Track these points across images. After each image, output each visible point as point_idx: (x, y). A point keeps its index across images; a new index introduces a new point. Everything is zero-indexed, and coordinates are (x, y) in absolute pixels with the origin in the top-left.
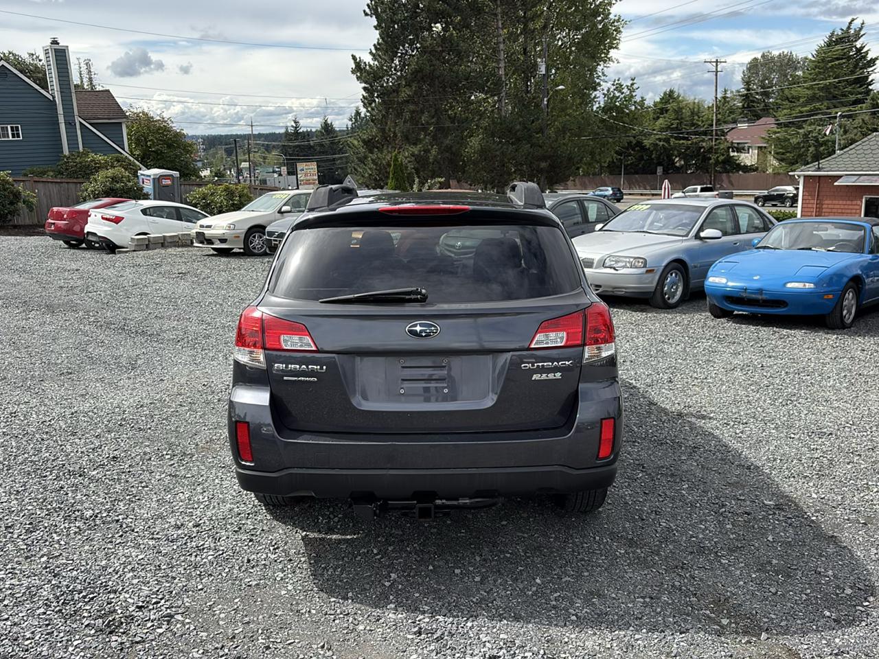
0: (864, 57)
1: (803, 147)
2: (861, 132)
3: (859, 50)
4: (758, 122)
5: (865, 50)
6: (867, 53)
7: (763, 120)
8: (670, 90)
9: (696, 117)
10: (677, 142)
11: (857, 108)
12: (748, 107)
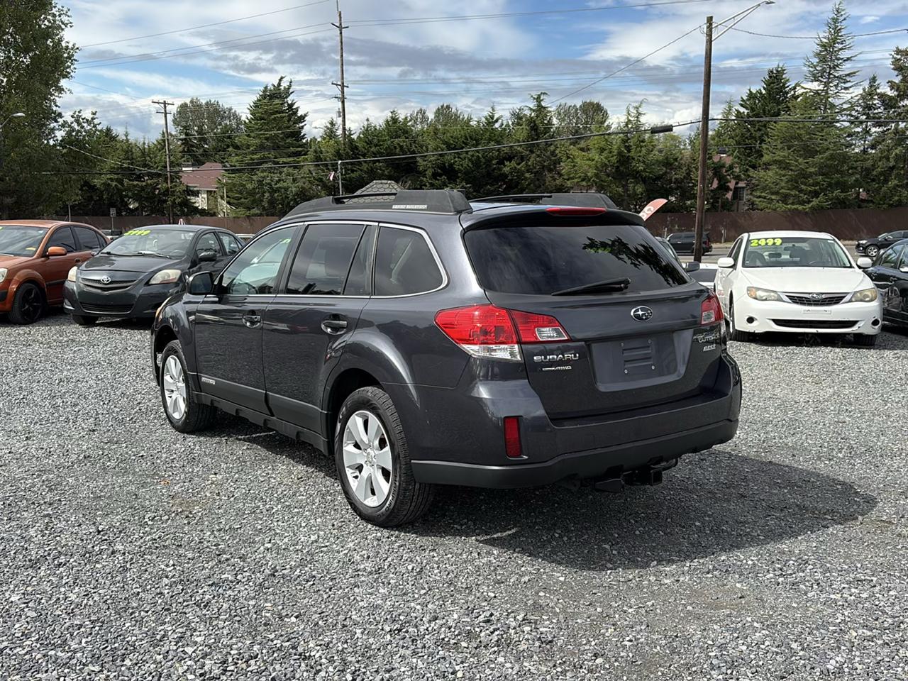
0: (295, 113)
1: (258, 193)
2: (309, 181)
3: (291, 106)
4: (202, 168)
5: (294, 107)
6: (297, 109)
7: (207, 165)
8: (107, 128)
9: (148, 158)
10: (131, 182)
11: (300, 159)
12: (189, 151)
